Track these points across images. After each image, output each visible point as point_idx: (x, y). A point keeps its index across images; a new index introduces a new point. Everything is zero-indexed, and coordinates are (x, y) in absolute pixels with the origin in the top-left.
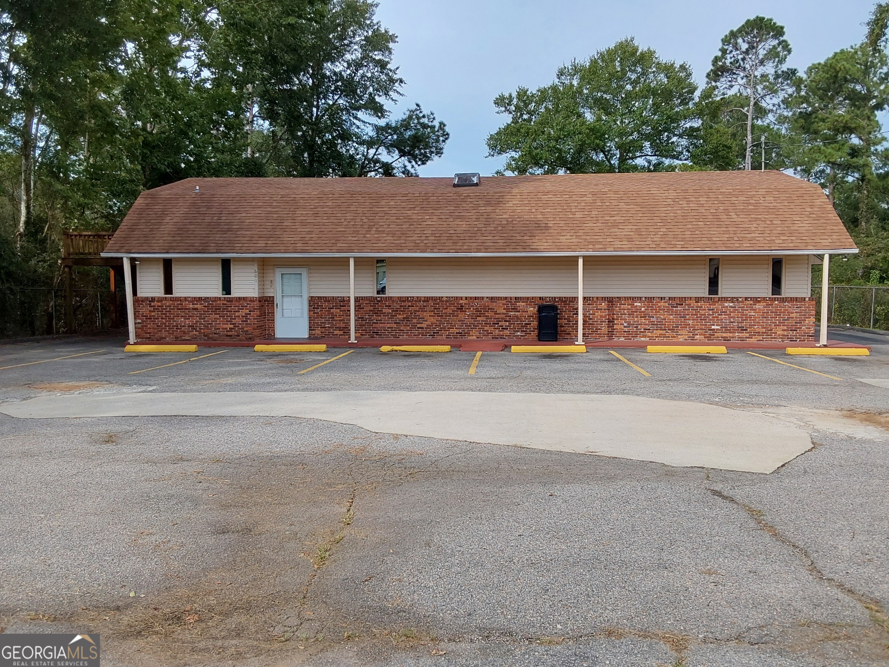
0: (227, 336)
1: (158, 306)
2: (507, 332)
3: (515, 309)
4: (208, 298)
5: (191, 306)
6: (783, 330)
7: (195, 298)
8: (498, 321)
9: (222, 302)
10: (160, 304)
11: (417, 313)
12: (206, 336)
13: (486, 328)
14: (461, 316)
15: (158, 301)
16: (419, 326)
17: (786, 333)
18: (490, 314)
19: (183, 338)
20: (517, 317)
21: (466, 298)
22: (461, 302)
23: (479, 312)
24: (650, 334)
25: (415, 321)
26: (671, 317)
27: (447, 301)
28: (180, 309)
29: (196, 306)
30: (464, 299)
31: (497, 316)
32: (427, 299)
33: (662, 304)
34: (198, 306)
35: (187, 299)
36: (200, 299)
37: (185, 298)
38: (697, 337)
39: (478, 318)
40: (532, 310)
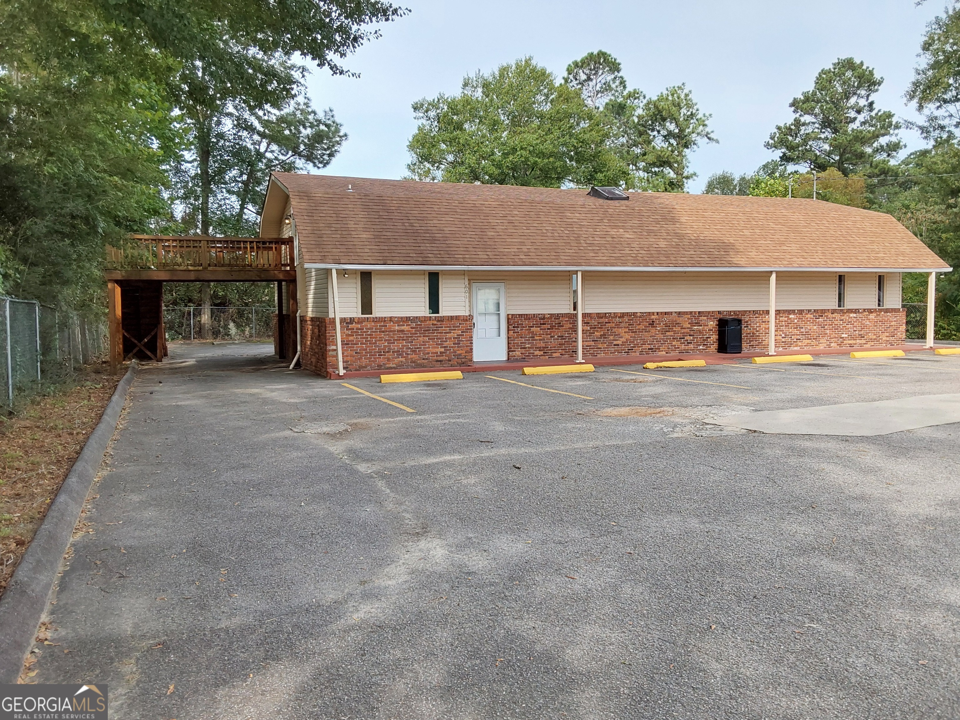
0: (437, 361)
1: (357, 329)
2: (691, 346)
3: (698, 324)
4: (417, 317)
5: (397, 328)
6: (887, 337)
7: (402, 318)
8: (684, 335)
9: (431, 322)
10: (359, 326)
11: (614, 330)
12: (414, 362)
13: (674, 343)
14: (653, 330)
15: (358, 323)
16: (615, 342)
17: (888, 339)
18: (676, 329)
19: (387, 365)
20: (699, 331)
21: (657, 313)
22: (653, 317)
23: (668, 327)
24: (800, 344)
25: (611, 338)
26: (815, 327)
27: (640, 317)
28: (383, 332)
29: (403, 328)
30: (656, 314)
31: (683, 331)
32: (623, 315)
33: (809, 316)
34: (405, 328)
35: (393, 319)
36: (408, 319)
37: (391, 317)
38: (832, 345)
39: (668, 333)
40: (712, 324)
